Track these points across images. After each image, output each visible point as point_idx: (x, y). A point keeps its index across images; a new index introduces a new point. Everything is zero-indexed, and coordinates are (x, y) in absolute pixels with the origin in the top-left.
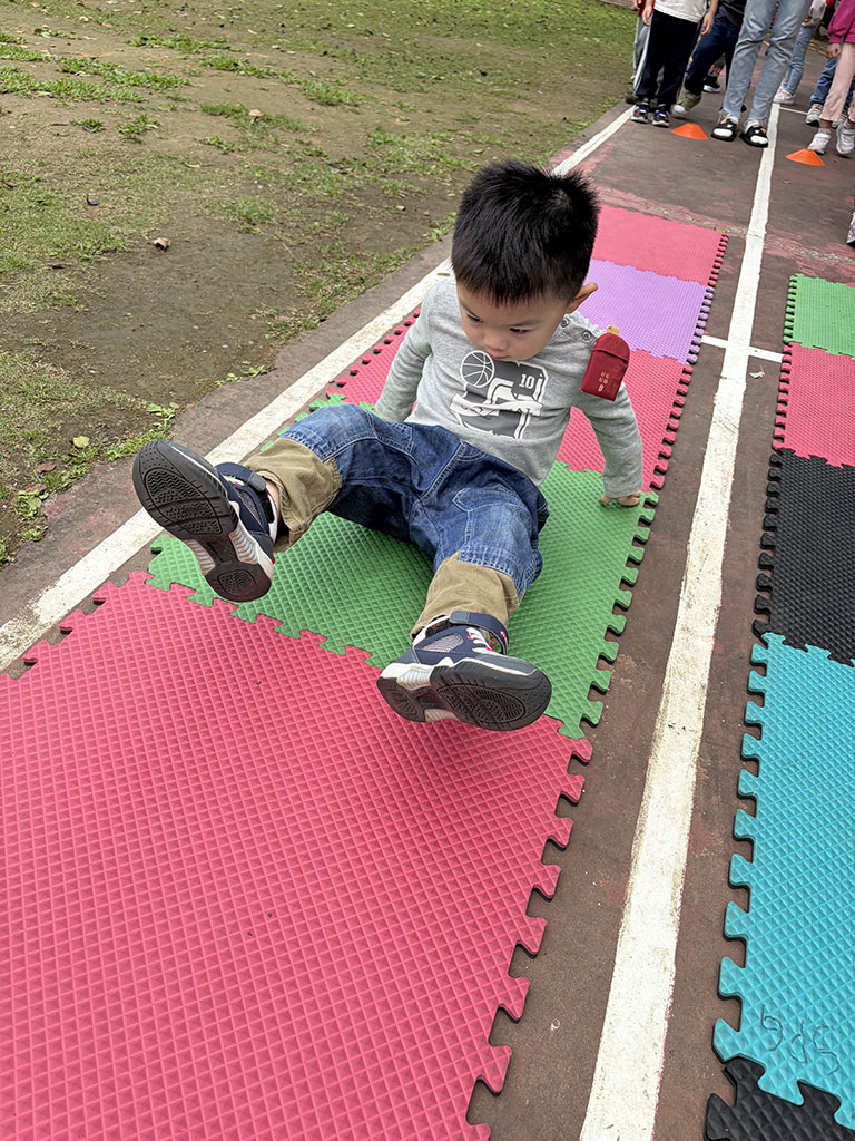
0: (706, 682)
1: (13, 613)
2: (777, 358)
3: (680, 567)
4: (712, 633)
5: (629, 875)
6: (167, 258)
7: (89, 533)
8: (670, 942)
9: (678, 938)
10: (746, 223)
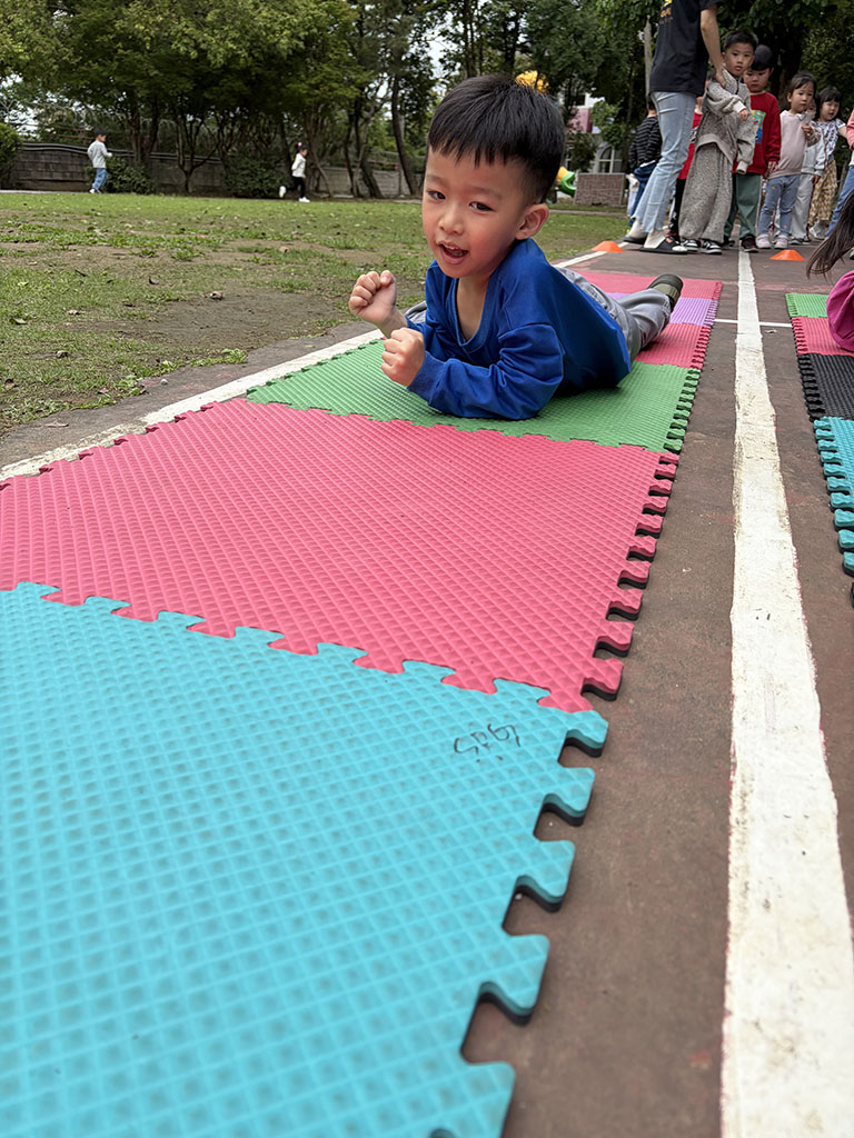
0: (775, 441)
1: (122, 421)
2: (790, 325)
3: (732, 402)
4: (772, 423)
5: (734, 512)
6: (221, 303)
7: (183, 392)
8: (789, 538)
9: (793, 536)
10: (737, 280)
